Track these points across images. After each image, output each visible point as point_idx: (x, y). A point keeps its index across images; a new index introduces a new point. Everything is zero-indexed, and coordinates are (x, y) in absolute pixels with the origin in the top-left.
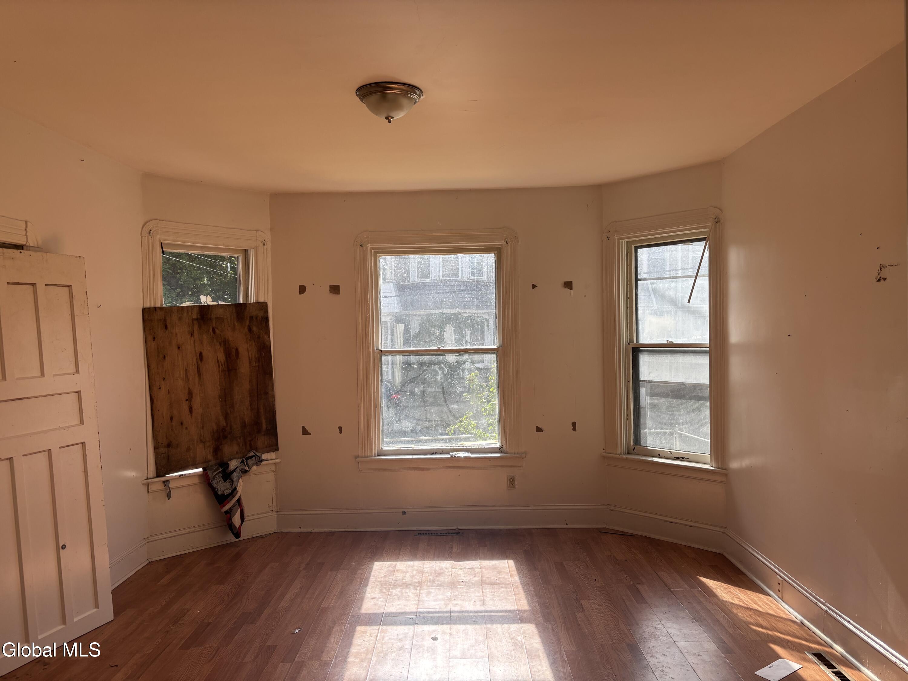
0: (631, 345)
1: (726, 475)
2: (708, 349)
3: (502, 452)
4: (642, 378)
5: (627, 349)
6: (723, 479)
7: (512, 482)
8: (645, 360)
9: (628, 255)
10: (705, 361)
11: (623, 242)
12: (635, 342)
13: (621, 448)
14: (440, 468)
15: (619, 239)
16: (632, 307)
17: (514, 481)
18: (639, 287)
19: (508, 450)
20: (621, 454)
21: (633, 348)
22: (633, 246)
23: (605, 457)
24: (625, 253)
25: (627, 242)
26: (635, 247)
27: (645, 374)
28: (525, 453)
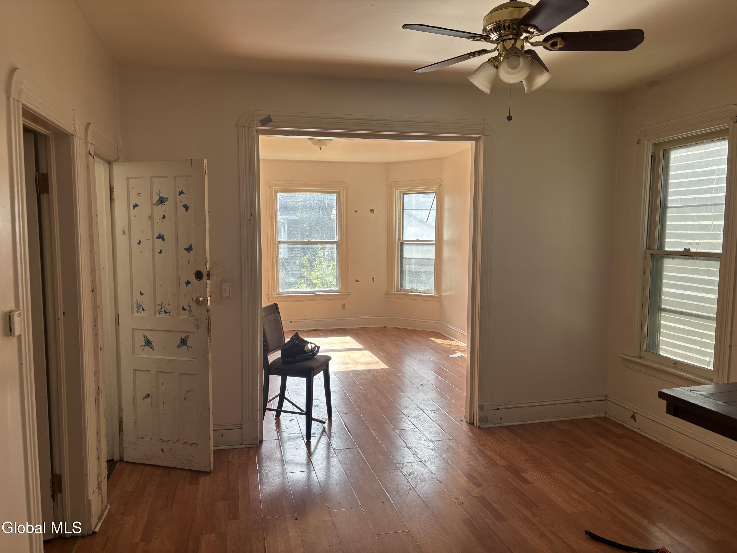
0: (400, 241)
1: (440, 298)
2: (434, 243)
3: (339, 292)
4: (404, 256)
5: (398, 243)
6: (439, 300)
7: (344, 306)
8: (406, 248)
9: (400, 197)
10: (433, 248)
11: (397, 191)
12: (402, 239)
13: (394, 290)
14: (309, 300)
15: (396, 190)
16: (401, 223)
17: (345, 306)
18: (404, 213)
19: (342, 291)
20: (395, 292)
21: (401, 242)
22: (402, 193)
23: (387, 294)
24: (398, 196)
25: (399, 191)
26: (403, 194)
27: (406, 255)
28: (350, 292)
